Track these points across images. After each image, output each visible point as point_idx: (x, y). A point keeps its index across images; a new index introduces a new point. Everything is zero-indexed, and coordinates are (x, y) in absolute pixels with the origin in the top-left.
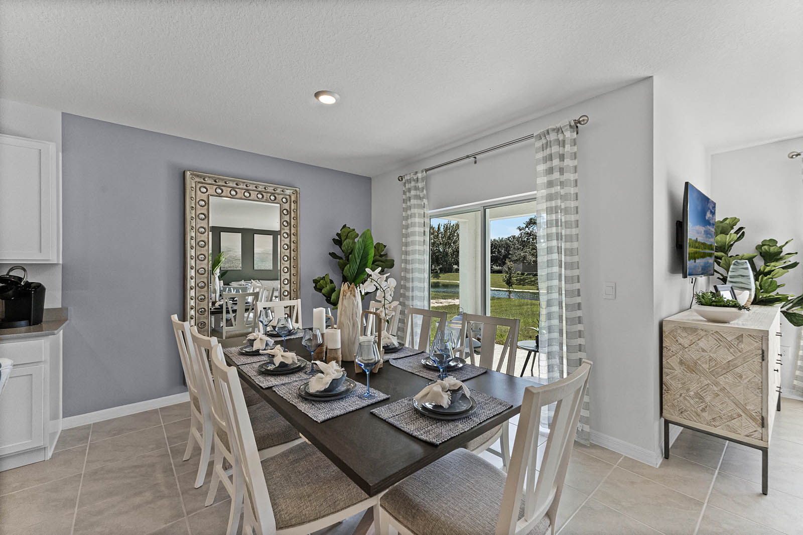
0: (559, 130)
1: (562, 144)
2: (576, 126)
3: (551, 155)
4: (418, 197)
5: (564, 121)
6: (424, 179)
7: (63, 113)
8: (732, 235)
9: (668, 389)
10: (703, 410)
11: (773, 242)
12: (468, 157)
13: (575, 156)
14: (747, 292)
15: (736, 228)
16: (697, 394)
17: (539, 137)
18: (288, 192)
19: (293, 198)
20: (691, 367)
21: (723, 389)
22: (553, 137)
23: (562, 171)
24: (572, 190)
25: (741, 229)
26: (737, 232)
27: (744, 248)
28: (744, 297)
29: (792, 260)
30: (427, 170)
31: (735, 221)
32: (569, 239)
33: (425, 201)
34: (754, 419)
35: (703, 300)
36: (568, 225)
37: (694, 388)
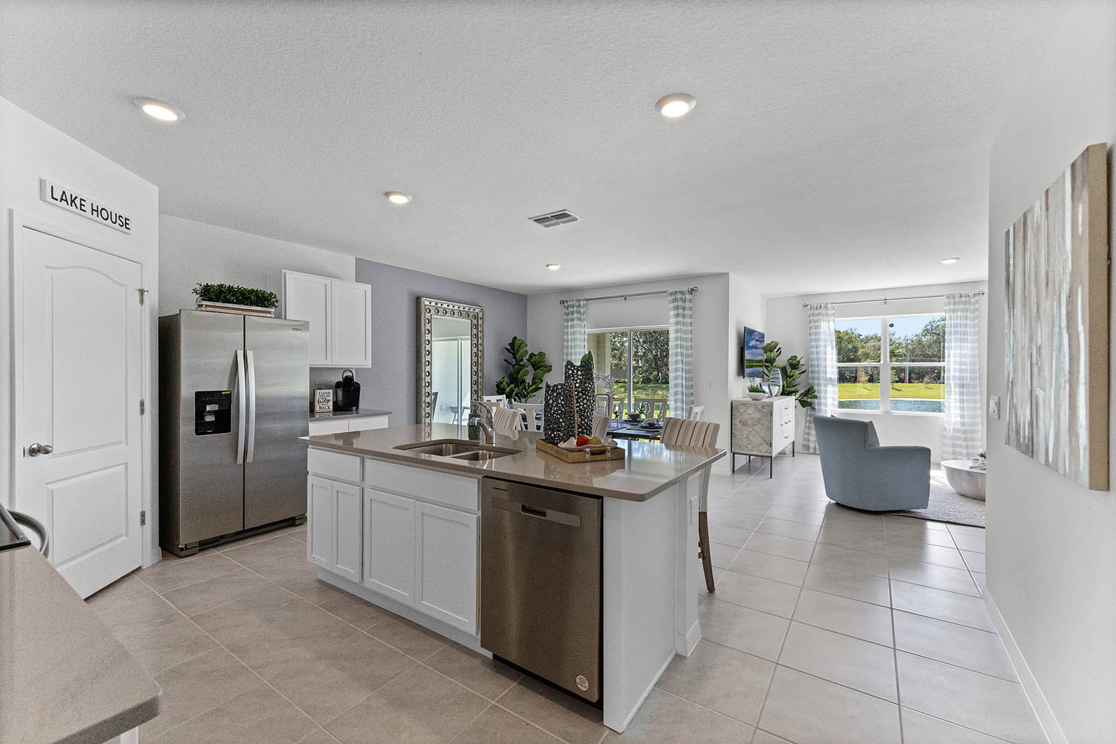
0: (682, 293)
1: (684, 301)
2: (692, 291)
3: (678, 306)
4: (580, 319)
5: (685, 288)
6: (584, 306)
7: (356, 258)
8: (775, 353)
9: (735, 436)
10: (749, 444)
11: (796, 357)
12: (622, 296)
13: (691, 309)
14: (778, 387)
15: (777, 348)
16: (747, 436)
17: (671, 294)
18: (477, 311)
19: (480, 315)
20: (744, 423)
21: (757, 432)
22: (679, 296)
23: (684, 316)
24: (689, 328)
25: (780, 349)
26: (777, 351)
27: (782, 361)
28: (776, 390)
29: (804, 368)
30: (587, 300)
31: (776, 344)
32: (687, 356)
33: (585, 322)
34: (767, 443)
35: (752, 390)
36: (687, 348)
37: (745, 433)
